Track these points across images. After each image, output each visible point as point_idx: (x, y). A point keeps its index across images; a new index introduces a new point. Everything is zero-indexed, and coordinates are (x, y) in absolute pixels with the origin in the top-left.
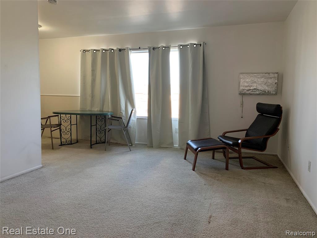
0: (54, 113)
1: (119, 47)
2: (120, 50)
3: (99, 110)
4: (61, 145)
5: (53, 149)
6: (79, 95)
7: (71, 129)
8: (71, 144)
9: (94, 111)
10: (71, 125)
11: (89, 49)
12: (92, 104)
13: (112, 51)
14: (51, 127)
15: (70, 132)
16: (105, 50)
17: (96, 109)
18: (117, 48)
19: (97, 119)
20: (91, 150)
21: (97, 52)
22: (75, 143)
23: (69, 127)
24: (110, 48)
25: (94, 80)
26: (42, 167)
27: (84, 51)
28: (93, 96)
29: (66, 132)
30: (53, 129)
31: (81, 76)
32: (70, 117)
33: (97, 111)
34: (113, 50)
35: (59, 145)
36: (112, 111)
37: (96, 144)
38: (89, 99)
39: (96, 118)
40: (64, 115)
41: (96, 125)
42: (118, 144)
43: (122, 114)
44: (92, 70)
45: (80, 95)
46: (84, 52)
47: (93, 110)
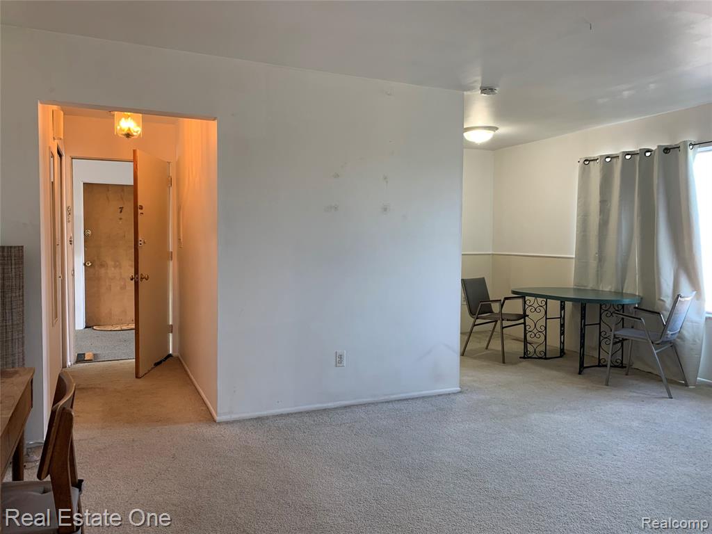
0: (514, 292)
1: (666, 144)
2: (667, 150)
3: (613, 291)
4: (524, 358)
5: (504, 362)
6: (572, 254)
7: (546, 328)
8: (546, 359)
9: (602, 291)
10: (546, 319)
11: (596, 155)
12: (599, 276)
13: (648, 154)
14: (503, 320)
15: (544, 332)
16: (632, 154)
17: (607, 288)
18: (659, 146)
19: (602, 311)
20: (578, 379)
21: (615, 160)
22: (551, 358)
23: (542, 322)
24: (640, 149)
25: (604, 224)
26: (460, 392)
27: (585, 160)
28: (601, 259)
29: (535, 331)
30: (506, 323)
31: (578, 216)
32: (544, 303)
33: (610, 291)
34: (648, 151)
35: (521, 358)
36: (641, 295)
37: (599, 366)
38: (593, 263)
39: (601, 308)
40: (532, 299)
41: (600, 324)
42: (650, 377)
43: (661, 302)
44: (600, 202)
45: (574, 256)
46: (587, 163)
47: (601, 289)
